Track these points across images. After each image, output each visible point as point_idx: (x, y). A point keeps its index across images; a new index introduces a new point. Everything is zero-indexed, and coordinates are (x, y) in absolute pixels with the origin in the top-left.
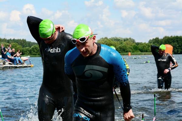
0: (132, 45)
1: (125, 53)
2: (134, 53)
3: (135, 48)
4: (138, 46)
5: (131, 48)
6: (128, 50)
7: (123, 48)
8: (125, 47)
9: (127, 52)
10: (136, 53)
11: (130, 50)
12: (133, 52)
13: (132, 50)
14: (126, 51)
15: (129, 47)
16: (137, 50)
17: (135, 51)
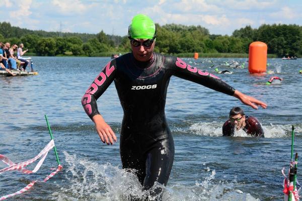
0: (202, 40)
1: (190, 54)
2: (206, 54)
3: (209, 44)
4: (213, 42)
5: (201, 45)
6: (195, 48)
7: (186, 44)
8: (190, 43)
9: (193, 51)
10: (210, 54)
11: (200, 48)
12: (204, 52)
13: (203, 48)
14: (191, 50)
15: (198, 43)
16: (211, 48)
17: (208, 50)
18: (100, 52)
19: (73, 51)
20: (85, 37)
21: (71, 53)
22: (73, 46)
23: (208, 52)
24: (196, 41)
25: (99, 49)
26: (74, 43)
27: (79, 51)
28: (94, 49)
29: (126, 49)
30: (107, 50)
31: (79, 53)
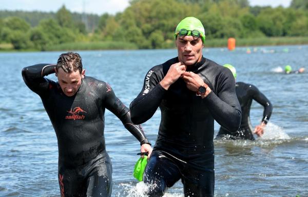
2: (244, 40)
3: (249, 23)
4: (256, 19)
5: (236, 26)
6: (225, 31)
8: (216, 23)
9: (222, 36)
10: (250, 39)
12: (241, 37)
13: (239, 29)
14: (218, 33)
15: (230, 22)
16: (253, 29)
17: (247, 33)
18: (61, 43)
19: (13, 42)
20: (35, 17)
21: (10, 46)
22: (13, 34)
23: (247, 37)
24: (226, 19)
25: (59, 37)
26: (16, 28)
27: (24, 42)
28: (50, 38)
29: (106, 36)
30: (73, 40)
31: (23, 45)
